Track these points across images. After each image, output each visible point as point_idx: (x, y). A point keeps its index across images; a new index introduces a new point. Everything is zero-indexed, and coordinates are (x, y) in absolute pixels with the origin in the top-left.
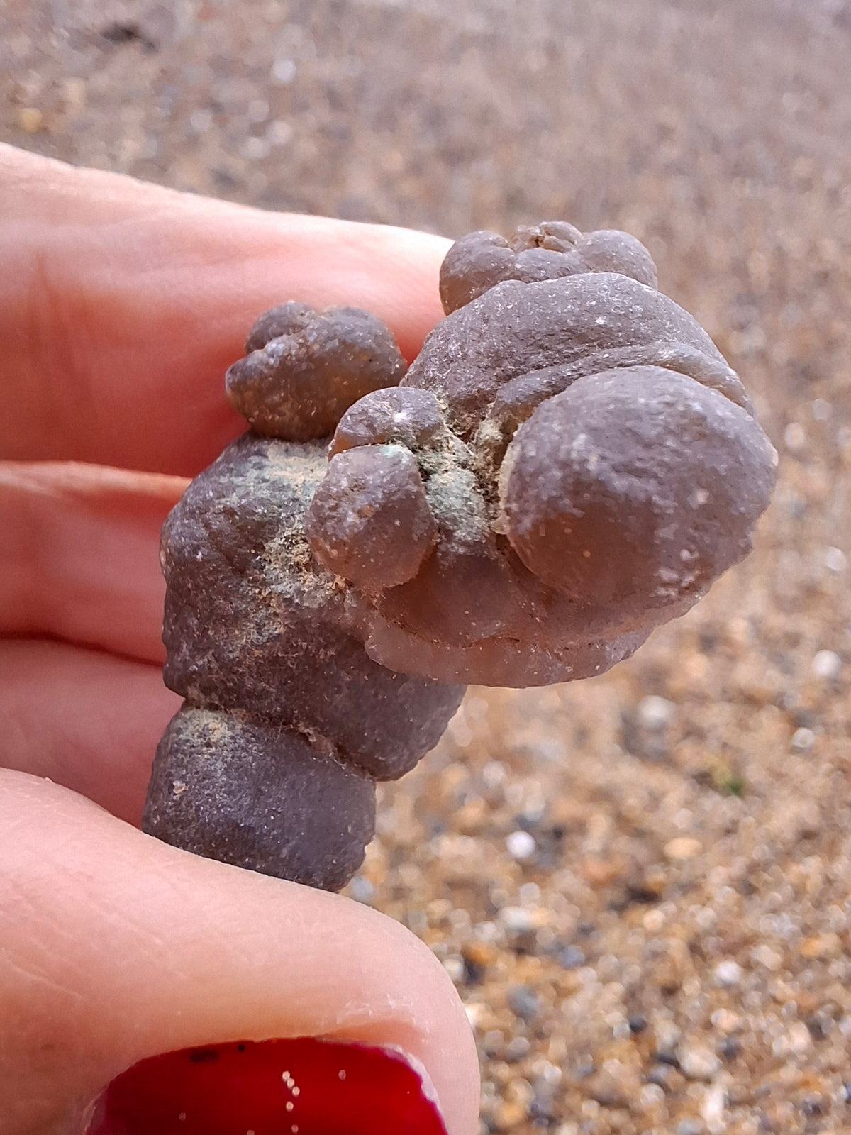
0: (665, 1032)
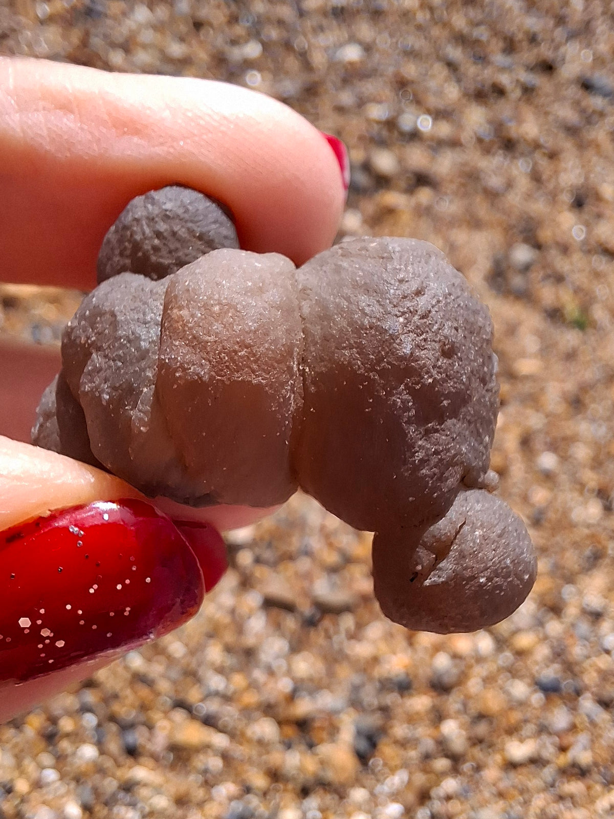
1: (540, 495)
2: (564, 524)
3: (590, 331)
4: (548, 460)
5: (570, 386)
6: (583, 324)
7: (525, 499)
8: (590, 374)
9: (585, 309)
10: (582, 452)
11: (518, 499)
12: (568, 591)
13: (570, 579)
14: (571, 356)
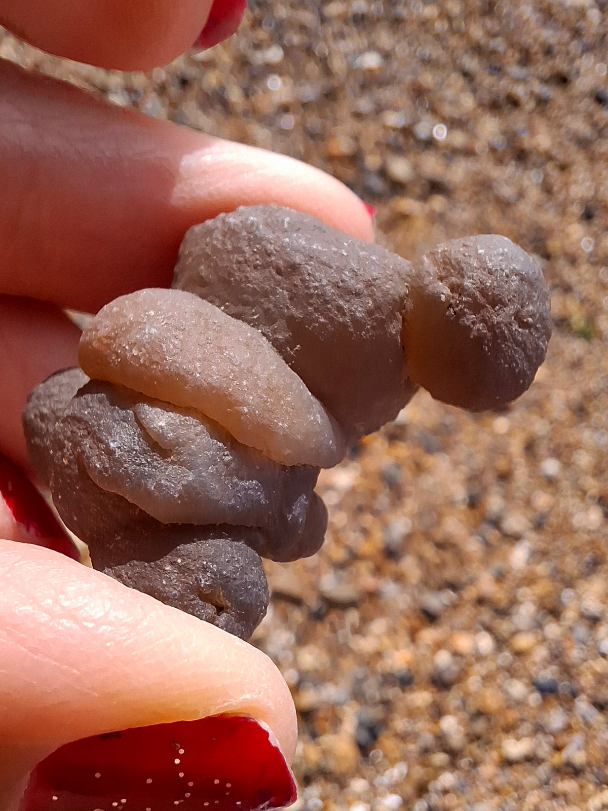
0: (494, 503)
1: (542, 500)
2: (566, 529)
3: (596, 341)
4: (551, 467)
5: (574, 394)
6: (588, 334)
7: (528, 503)
8: (594, 384)
9: (591, 319)
10: (584, 459)
11: (521, 503)
12: (567, 595)
13: (569, 583)
14: (576, 365)
